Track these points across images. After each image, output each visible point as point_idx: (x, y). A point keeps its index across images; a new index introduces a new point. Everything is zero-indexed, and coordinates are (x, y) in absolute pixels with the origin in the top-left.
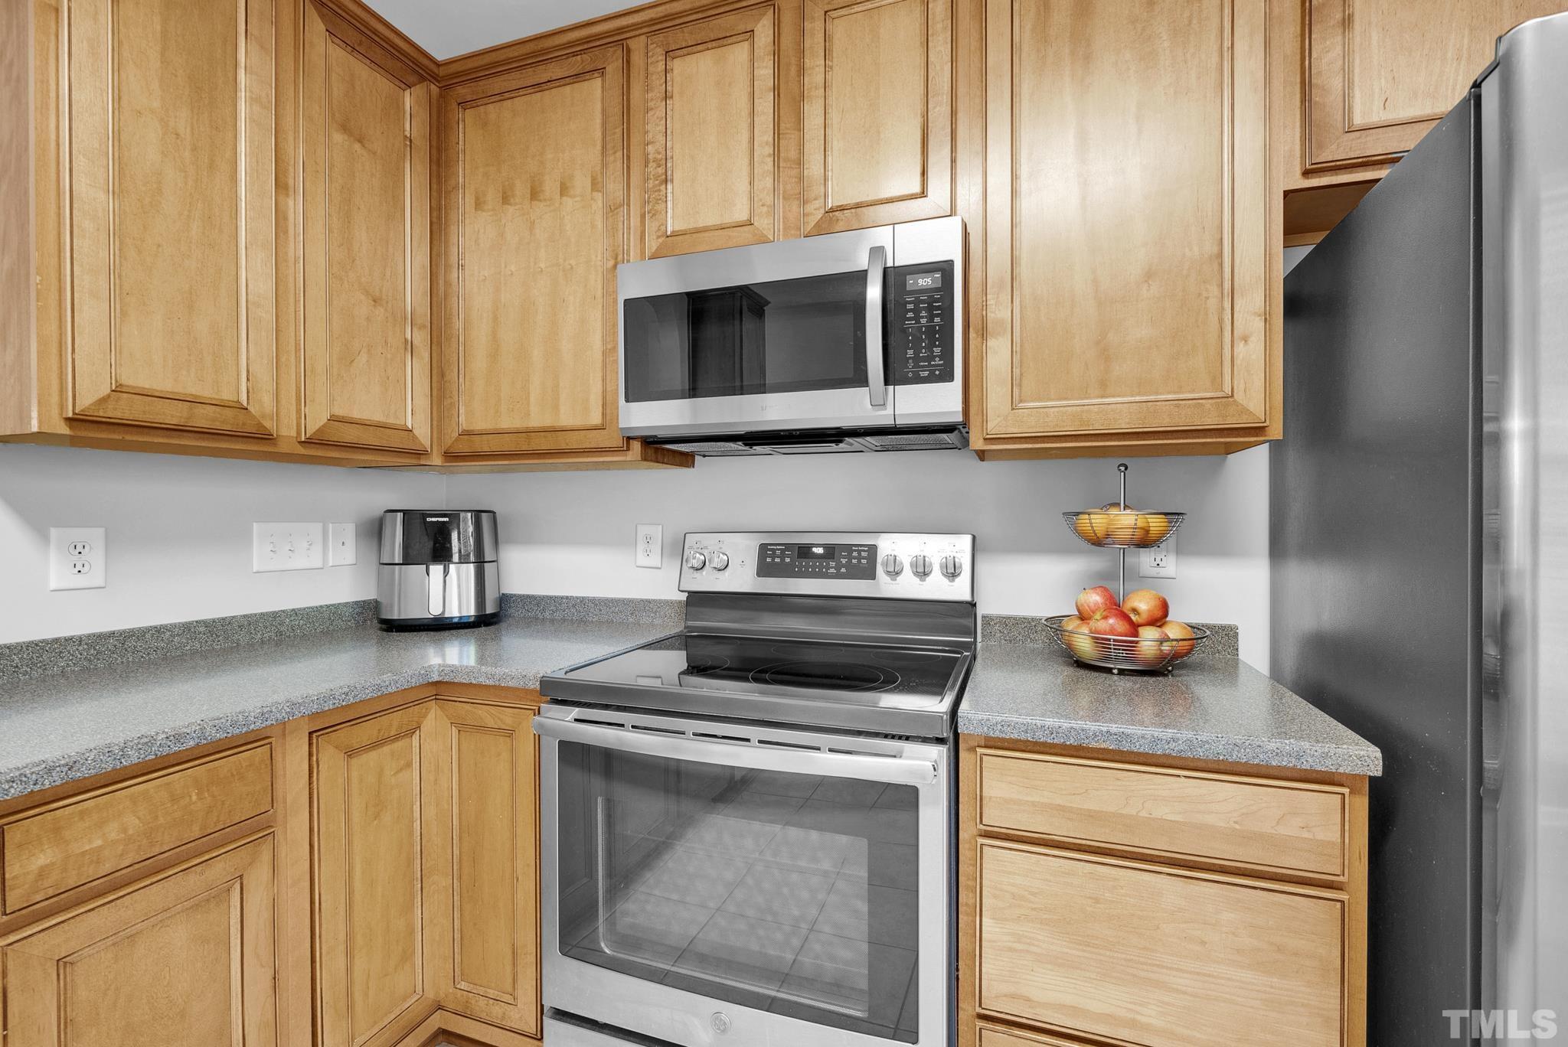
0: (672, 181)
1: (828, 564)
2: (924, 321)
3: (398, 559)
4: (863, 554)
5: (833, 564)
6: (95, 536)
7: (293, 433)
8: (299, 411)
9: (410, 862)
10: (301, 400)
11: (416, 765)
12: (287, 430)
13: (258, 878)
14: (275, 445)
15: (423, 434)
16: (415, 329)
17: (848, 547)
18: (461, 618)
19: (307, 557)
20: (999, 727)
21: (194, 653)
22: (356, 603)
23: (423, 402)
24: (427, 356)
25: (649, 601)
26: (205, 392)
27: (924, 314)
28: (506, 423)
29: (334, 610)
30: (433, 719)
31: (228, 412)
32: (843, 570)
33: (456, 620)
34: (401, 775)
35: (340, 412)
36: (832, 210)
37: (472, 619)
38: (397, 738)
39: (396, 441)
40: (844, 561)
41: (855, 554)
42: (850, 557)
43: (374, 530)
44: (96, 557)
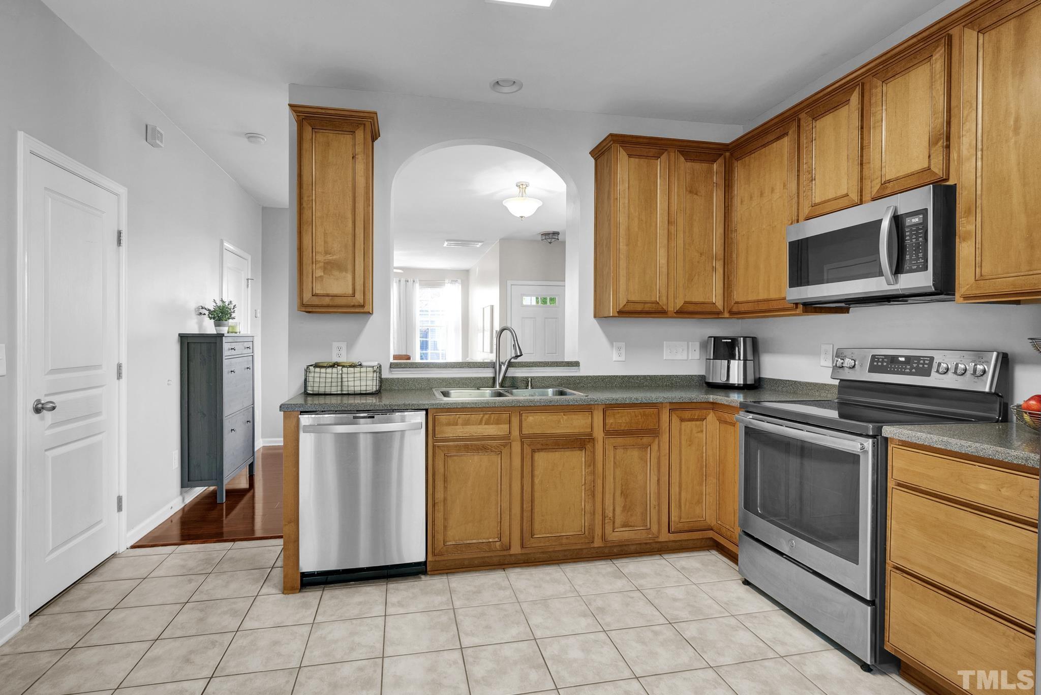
0: (815, 179)
1: (906, 367)
2: (914, 240)
3: (712, 358)
4: (926, 362)
5: (909, 367)
6: (623, 344)
7: (673, 309)
8: (674, 301)
9: (701, 468)
10: (675, 297)
11: (704, 432)
12: (671, 309)
13: (655, 447)
14: (667, 314)
15: (720, 305)
16: (717, 261)
17: (918, 358)
18: (738, 384)
19: (682, 356)
20: (898, 435)
21: (646, 386)
22: (699, 375)
23: (720, 291)
24: (722, 271)
25: (825, 385)
26: (648, 299)
27: (914, 237)
28: (751, 298)
29: (690, 378)
30: (711, 417)
31: (654, 305)
32: (914, 370)
33: (736, 385)
34: (698, 434)
35: (687, 300)
36: (885, 183)
37: (742, 385)
38: (697, 420)
39: (708, 308)
40: (915, 365)
41: (922, 362)
42: (918, 363)
43: (704, 346)
44: (623, 351)
